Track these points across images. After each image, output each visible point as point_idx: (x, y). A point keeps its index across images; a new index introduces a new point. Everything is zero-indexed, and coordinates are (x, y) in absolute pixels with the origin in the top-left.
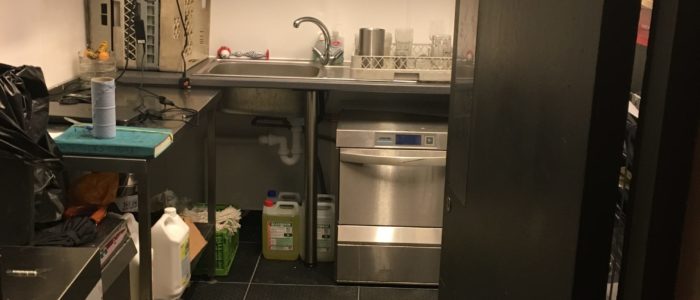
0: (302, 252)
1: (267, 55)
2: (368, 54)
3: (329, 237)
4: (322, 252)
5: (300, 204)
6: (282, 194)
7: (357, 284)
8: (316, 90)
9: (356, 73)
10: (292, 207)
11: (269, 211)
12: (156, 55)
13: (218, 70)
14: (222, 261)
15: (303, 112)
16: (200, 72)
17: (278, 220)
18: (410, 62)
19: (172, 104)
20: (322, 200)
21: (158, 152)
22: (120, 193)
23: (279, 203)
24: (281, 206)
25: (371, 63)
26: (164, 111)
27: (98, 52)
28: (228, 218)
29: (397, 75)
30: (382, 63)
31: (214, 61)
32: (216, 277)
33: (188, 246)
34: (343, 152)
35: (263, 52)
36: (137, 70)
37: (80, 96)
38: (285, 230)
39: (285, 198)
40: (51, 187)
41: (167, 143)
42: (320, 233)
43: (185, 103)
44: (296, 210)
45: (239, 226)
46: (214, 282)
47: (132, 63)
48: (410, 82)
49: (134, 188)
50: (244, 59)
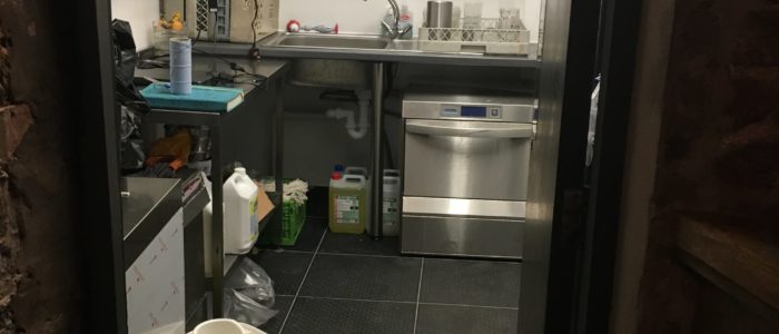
0: (368, 227)
1: (336, 30)
2: (436, 26)
3: (395, 210)
4: (388, 226)
5: (367, 178)
6: (349, 168)
7: (421, 256)
8: (384, 62)
9: (423, 46)
10: (358, 180)
11: (335, 184)
12: (227, 26)
13: (287, 42)
14: (289, 231)
15: (370, 84)
16: (270, 43)
17: (344, 193)
18: (477, 34)
19: (243, 70)
20: (388, 174)
21: (231, 106)
22: (192, 158)
23: (346, 176)
24: (348, 180)
25: (438, 35)
26: (235, 76)
27: (171, 22)
28: (295, 190)
29: (463, 47)
30: (449, 35)
31: (283, 34)
32: (284, 247)
33: (256, 204)
34: (409, 123)
35: (332, 26)
36: (209, 41)
37: (155, 62)
38: (351, 203)
39: (351, 172)
40: (133, 137)
41: (238, 101)
42: (386, 206)
43: (254, 69)
44: (363, 183)
45: (305, 198)
46: (282, 250)
47: (204, 34)
48: (477, 55)
49: (205, 154)
50: (313, 33)
